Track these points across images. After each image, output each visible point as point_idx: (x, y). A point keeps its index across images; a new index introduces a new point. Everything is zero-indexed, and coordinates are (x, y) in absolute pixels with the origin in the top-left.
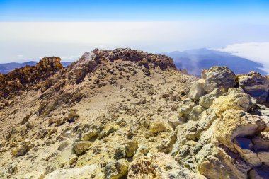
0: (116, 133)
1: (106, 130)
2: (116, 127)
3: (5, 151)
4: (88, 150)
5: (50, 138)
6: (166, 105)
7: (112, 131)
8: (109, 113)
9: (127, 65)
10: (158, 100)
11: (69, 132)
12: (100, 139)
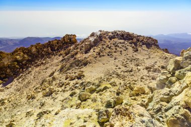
0: (108, 90)
1: (102, 87)
2: (109, 86)
3: (39, 92)
4: (88, 99)
5: (65, 88)
6: (148, 75)
7: (105, 88)
8: (105, 76)
9: (121, 43)
10: (142, 70)
11: (77, 85)
12: (97, 93)
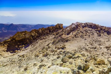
0: (80, 58)
1: (76, 56)
2: (80, 56)
4: (67, 62)
5: (55, 53)
8: (78, 49)
9: (89, 30)
10: (103, 48)
11: (61, 53)
12: (73, 59)
